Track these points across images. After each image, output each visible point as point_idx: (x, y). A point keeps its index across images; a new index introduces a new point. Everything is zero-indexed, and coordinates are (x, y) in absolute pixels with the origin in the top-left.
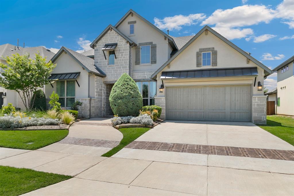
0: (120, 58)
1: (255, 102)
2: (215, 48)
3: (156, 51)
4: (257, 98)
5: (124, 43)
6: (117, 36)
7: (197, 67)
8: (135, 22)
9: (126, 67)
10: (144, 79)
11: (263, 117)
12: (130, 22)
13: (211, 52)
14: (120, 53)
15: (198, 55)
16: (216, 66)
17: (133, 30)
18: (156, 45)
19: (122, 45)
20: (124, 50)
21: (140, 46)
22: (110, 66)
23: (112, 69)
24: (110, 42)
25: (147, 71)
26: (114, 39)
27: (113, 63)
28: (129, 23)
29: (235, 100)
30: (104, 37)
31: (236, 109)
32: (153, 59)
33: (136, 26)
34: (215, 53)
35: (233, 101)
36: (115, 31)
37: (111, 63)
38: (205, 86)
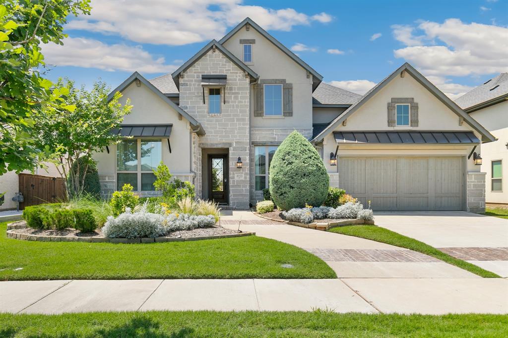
0: (232, 102)
1: (471, 182)
2: (415, 98)
3: (292, 96)
4: (473, 176)
5: (239, 76)
6: (226, 62)
7: (389, 126)
8: (253, 42)
9: (244, 120)
10: (271, 142)
11: (482, 203)
12: (244, 40)
13: (409, 104)
14: (233, 94)
15: (390, 107)
16: (418, 126)
17: (250, 55)
18: (291, 84)
19: (236, 80)
20: (239, 89)
21: (264, 85)
22: (212, 116)
23: (217, 121)
24: (213, 72)
25: (276, 128)
26: (220, 67)
27: (219, 111)
28: (242, 42)
29: (441, 178)
30: (200, 62)
31: (443, 192)
32: (288, 108)
33: (255, 48)
34: (415, 107)
35: (438, 180)
36: (221, 54)
37: (215, 110)
38: (399, 157)
